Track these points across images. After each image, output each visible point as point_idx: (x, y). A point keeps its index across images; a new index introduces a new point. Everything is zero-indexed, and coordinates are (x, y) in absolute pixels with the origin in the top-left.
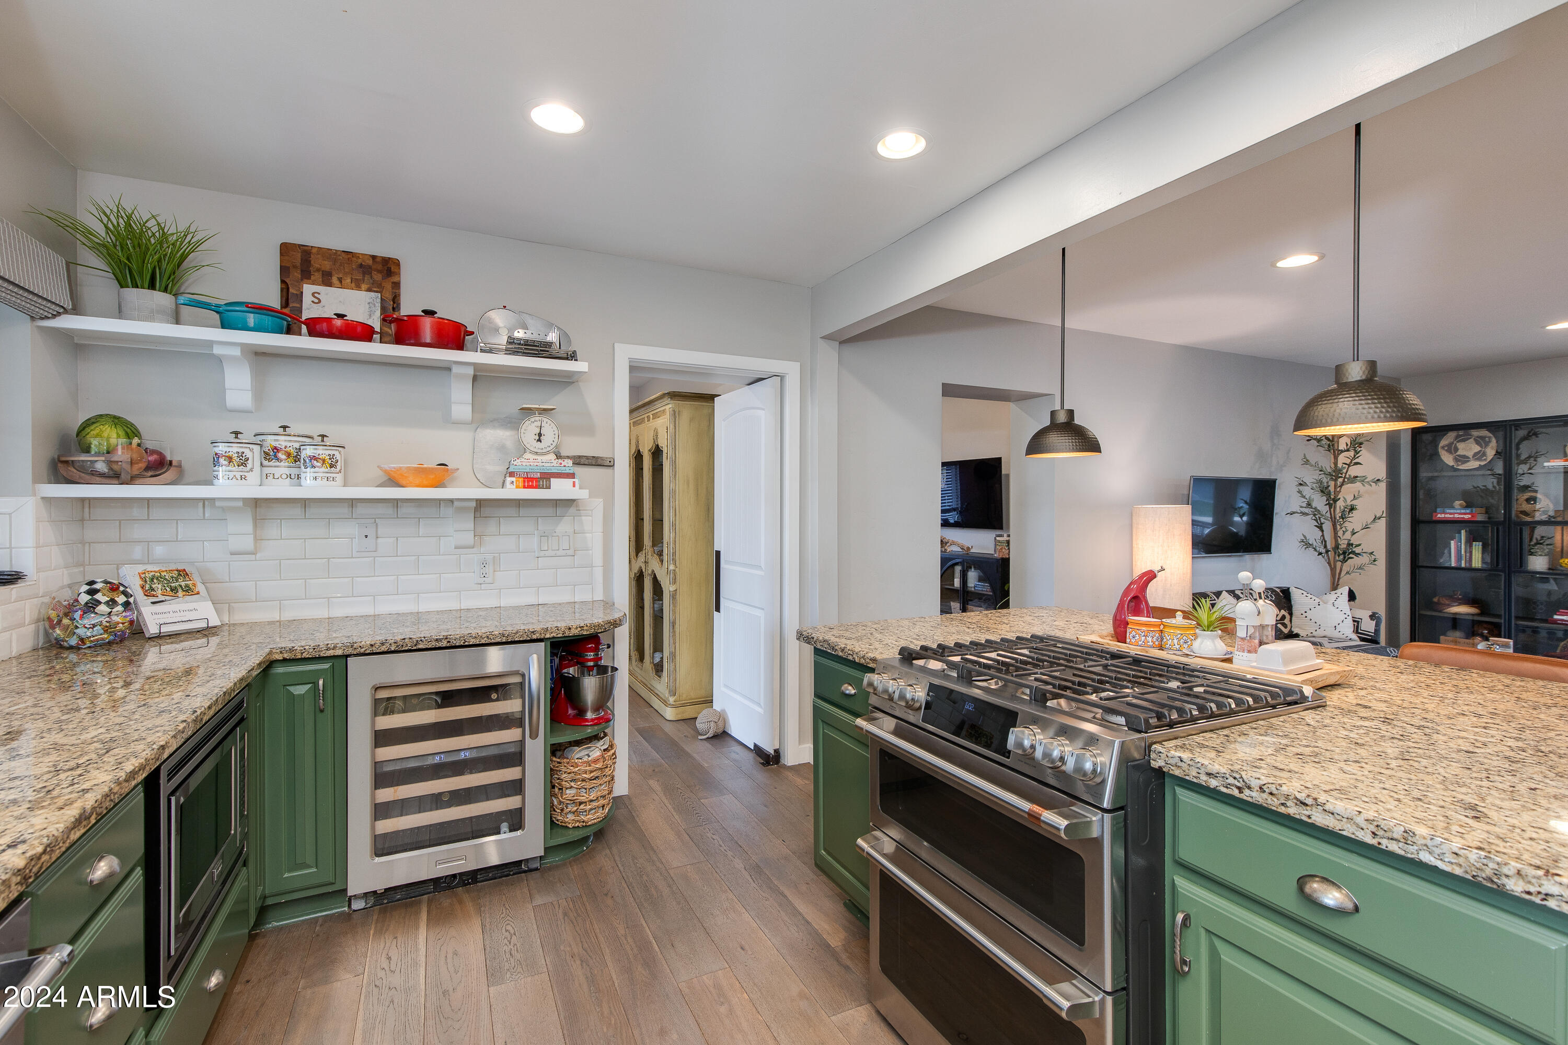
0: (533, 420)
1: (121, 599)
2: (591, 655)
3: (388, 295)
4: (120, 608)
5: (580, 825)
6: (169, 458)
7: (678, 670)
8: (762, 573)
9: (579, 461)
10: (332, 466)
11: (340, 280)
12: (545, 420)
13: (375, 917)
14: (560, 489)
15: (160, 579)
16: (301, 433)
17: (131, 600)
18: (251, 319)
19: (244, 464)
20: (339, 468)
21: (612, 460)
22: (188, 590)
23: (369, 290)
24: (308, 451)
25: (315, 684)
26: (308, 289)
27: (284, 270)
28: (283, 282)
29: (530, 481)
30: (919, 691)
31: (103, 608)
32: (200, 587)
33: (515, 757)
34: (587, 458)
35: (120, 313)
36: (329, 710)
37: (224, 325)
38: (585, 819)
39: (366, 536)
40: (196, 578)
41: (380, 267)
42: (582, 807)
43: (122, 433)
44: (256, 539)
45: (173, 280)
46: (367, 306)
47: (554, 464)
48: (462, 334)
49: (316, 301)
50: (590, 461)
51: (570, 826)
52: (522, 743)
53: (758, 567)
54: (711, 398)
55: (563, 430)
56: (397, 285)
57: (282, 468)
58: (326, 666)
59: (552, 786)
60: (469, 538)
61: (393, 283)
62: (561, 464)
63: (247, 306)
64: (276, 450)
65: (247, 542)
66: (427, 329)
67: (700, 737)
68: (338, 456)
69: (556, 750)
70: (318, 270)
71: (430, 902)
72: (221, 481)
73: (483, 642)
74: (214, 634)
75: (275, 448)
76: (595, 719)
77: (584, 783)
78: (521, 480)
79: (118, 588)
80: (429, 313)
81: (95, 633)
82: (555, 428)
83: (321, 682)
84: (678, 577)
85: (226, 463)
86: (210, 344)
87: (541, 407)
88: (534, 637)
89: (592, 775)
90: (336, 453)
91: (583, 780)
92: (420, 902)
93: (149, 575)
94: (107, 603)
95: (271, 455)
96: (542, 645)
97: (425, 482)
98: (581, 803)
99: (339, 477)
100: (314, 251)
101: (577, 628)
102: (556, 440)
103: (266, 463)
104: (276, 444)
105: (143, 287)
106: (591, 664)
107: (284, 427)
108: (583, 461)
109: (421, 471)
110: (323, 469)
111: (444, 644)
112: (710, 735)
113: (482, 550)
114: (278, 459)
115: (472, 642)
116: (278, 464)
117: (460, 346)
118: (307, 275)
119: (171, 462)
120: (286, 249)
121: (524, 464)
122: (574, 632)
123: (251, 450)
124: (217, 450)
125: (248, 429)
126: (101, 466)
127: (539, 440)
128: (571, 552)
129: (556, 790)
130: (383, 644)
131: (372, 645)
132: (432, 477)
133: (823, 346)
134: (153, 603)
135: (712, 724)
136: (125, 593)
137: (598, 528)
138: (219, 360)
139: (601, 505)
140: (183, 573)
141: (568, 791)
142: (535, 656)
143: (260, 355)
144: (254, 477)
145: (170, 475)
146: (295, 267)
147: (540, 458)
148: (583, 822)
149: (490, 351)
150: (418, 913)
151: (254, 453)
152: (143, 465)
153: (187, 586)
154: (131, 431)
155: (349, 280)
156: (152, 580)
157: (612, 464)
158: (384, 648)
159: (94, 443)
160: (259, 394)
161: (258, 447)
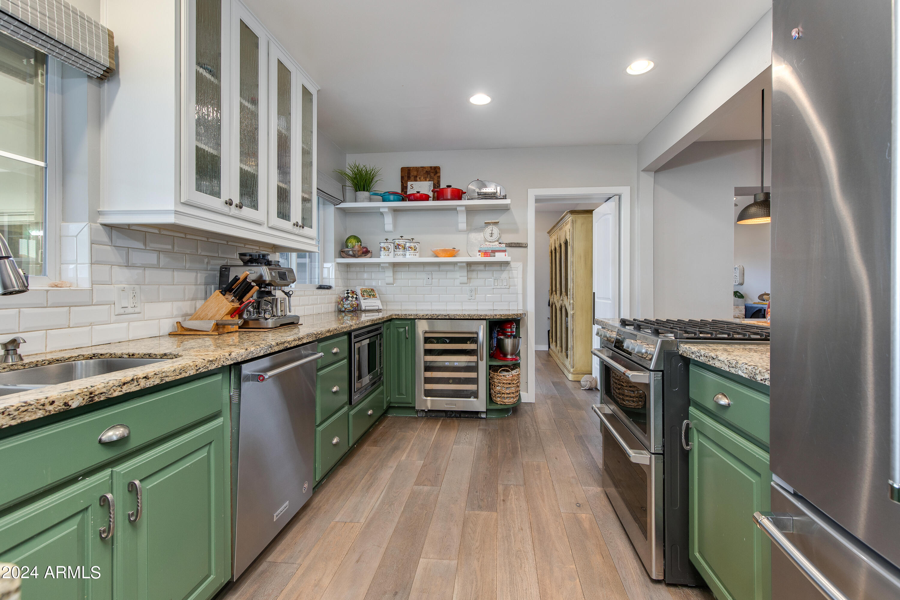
0: (489, 227)
1: (355, 296)
2: (509, 330)
3: (436, 181)
4: (354, 299)
5: (503, 403)
6: (369, 250)
7: (575, 355)
8: (610, 302)
9: (510, 245)
10: (415, 250)
11: (420, 178)
12: (494, 227)
13: (425, 420)
14: (500, 257)
15: (366, 291)
16: (406, 238)
17: (358, 297)
18: (392, 197)
19: (388, 250)
20: (417, 251)
21: (526, 244)
22: (374, 296)
23: (429, 181)
24: (408, 245)
25: (405, 328)
26: (409, 183)
27: (402, 178)
28: (402, 182)
29: (486, 254)
30: (614, 334)
31: (350, 299)
32: (377, 295)
33: (474, 368)
34: (515, 243)
35: (356, 201)
36: (410, 339)
37: (384, 200)
38: (505, 401)
39: (429, 278)
40: (376, 292)
41: (433, 171)
42: (503, 395)
43: (356, 241)
44: (394, 279)
45: (370, 187)
46: (429, 187)
47: (497, 246)
48: (461, 193)
49: (412, 188)
50: (516, 245)
51: (499, 403)
52: (477, 362)
53: (608, 299)
54: (590, 212)
55: (502, 232)
56: (439, 177)
57: (400, 252)
58: (409, 322)
59: (490, 385)
60: (465, 279)
61: (438, 176)
62: (500, 246)
63: (389, 193)
64: (399, 245)
65: (391, 280)
66: (449, 192)
67: (582, 388)
68: (417, 246)
69: (492, 369)
70: (413, 176)
71: (443, 420)
72: (382, 257)
73: (462, 318)
74: (381, 312)
75: (398, 244)
76: (511, 359)
77: (504, 385)
78: (483, 253)
79: (354, 292)
80: (449, 186)
81: (348, 307)
82: (498, 230)
83: (407, 328)
84: (575, 307)
85: (383, 250)
86: (379, 208)
87: (493, 221)
88: (481, 318)
89: (507, 382)
90: (416, 245)
91: (503, 383)
92: (440, 419)
93: (363, 290)
94: (351, 297)
95: (397, 247)
96: (485, 322)
97: (446, 256)
98: (503, 394)
99: (417, 254)
100: (412, 169)
101: (499, 315)
102: (499, 236)
103: (395, 250)
104: (398, 243)
105: (361, 191)
106: (509, 334)
107: (402, 237)
108: (513, 245)
109: (445, 251)
110: (412, 251)
111: (447, 317)
112: (587, 388)
113: (471, 285)
114: (399, 249)
115: (458, 317)
116: (399, 250)
117: (460, 198)
118: (409, 179)
119: (369, 251)
120: (403, 169)
121: (485, 247)
122: (498, 317)
123: (391, 245)
124: (381, 246)
125: (390, 238)
126: (351, 253)
127: (491, 236)
128: (508, 287)
129: (493, 386)
130: (426, 315)
131: (423, 316)
132: (449, 253)
133: (643, 174)
134: (364, 299)
135: (588, 382)
136: (356, 294)
137: (520, 276)
138: (382, 214)
139: (521, 266)
140: (372, 290)
141: (497, 388)
142: (482, 326)
143: (395, 211)
144: (392, 255)
145: (369, 255)
146: (405, 176)
147: (491, 244)
148: (504, 402)
149: (472, 199)
150: (438, 422)
151: (392, 247)
152: (361, 252)
153: (373, 294)
154: (359, 240)
155: (423, 178)
156: (364, 292)
157: (526, 246)
158: (427, 317)
159: (349, 245)
160: (395, 225)
161: (393, 244)
